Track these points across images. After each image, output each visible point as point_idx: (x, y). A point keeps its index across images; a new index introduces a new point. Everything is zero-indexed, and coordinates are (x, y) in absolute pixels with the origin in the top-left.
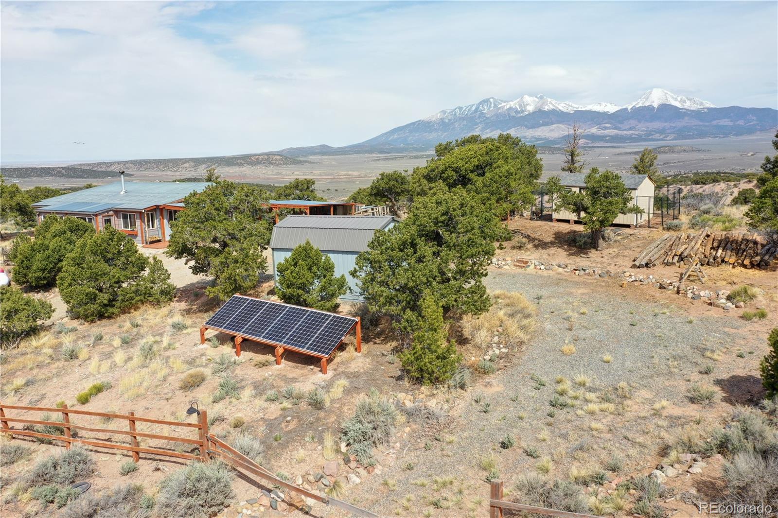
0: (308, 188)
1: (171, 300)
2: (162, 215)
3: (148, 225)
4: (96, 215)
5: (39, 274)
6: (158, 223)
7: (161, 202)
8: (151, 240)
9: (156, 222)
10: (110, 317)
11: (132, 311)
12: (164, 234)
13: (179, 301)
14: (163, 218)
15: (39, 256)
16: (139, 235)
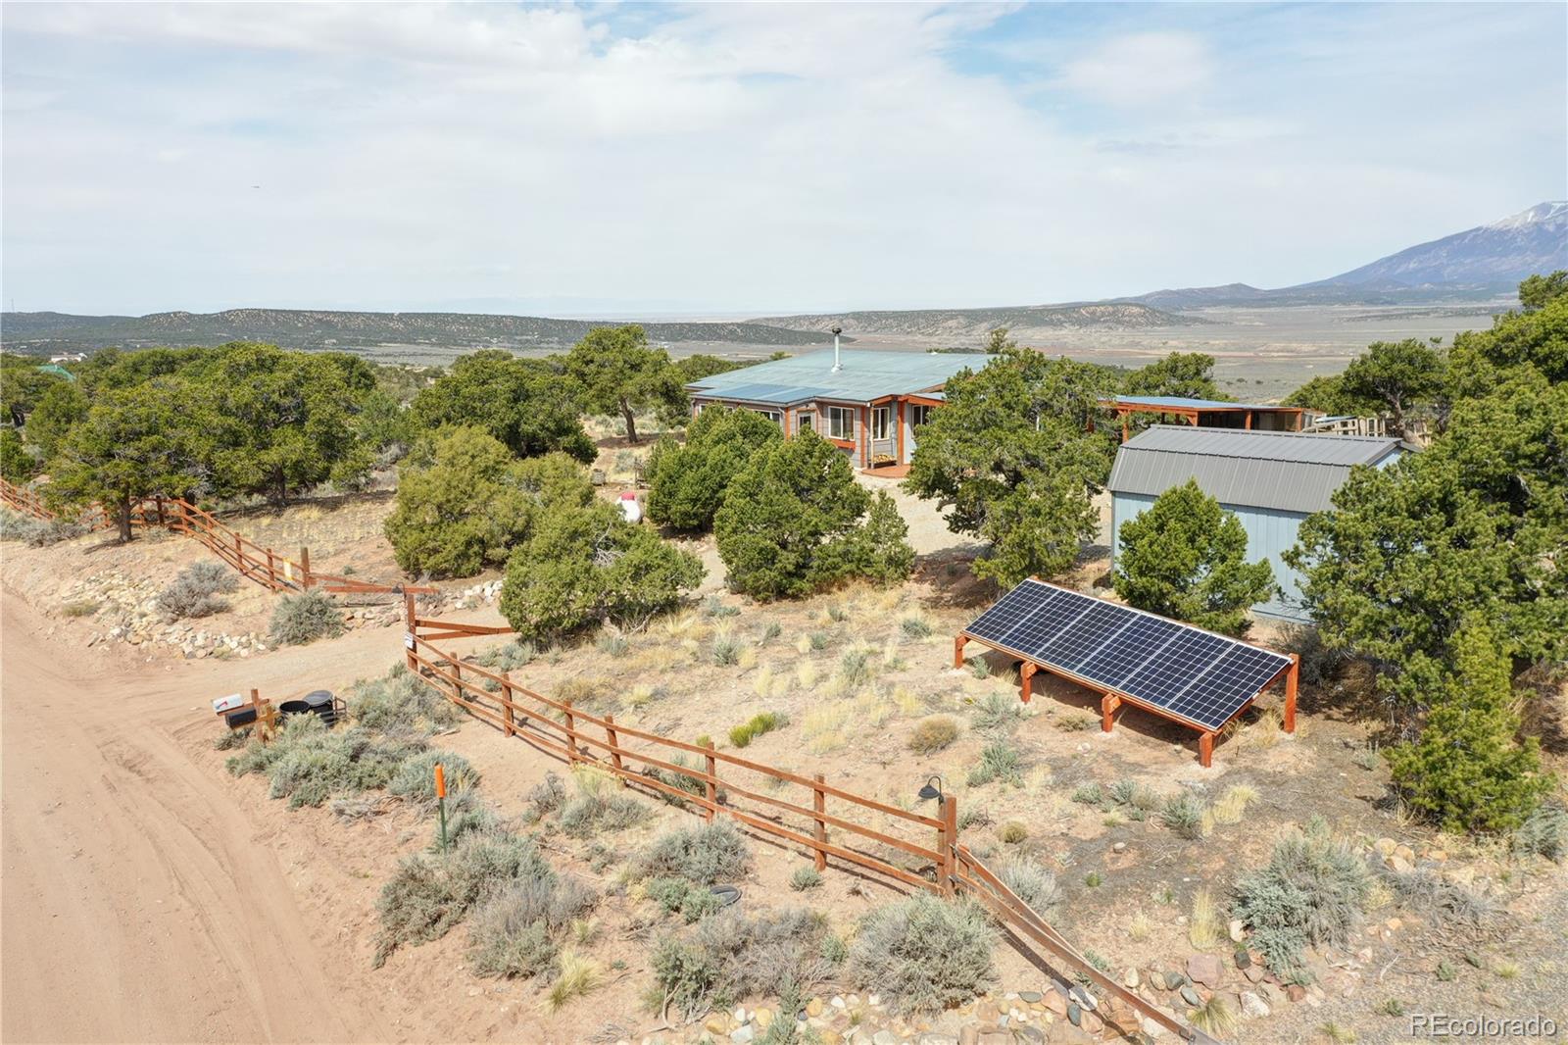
0: (1198, 373)
1: (904, 576)
2: (901, 414)
3: (875, 432)
4: (787, 409)
5: (687, 507)
6: (893, 430)
7: (902, 390)
8: (877, 460)
9: (890, 427)
10: (795, 597)
11: (835, 589)
12: (901, 450)
13: (920, 580)
14: (903, 421)
15: (690, 475)
16: (858, 450)
